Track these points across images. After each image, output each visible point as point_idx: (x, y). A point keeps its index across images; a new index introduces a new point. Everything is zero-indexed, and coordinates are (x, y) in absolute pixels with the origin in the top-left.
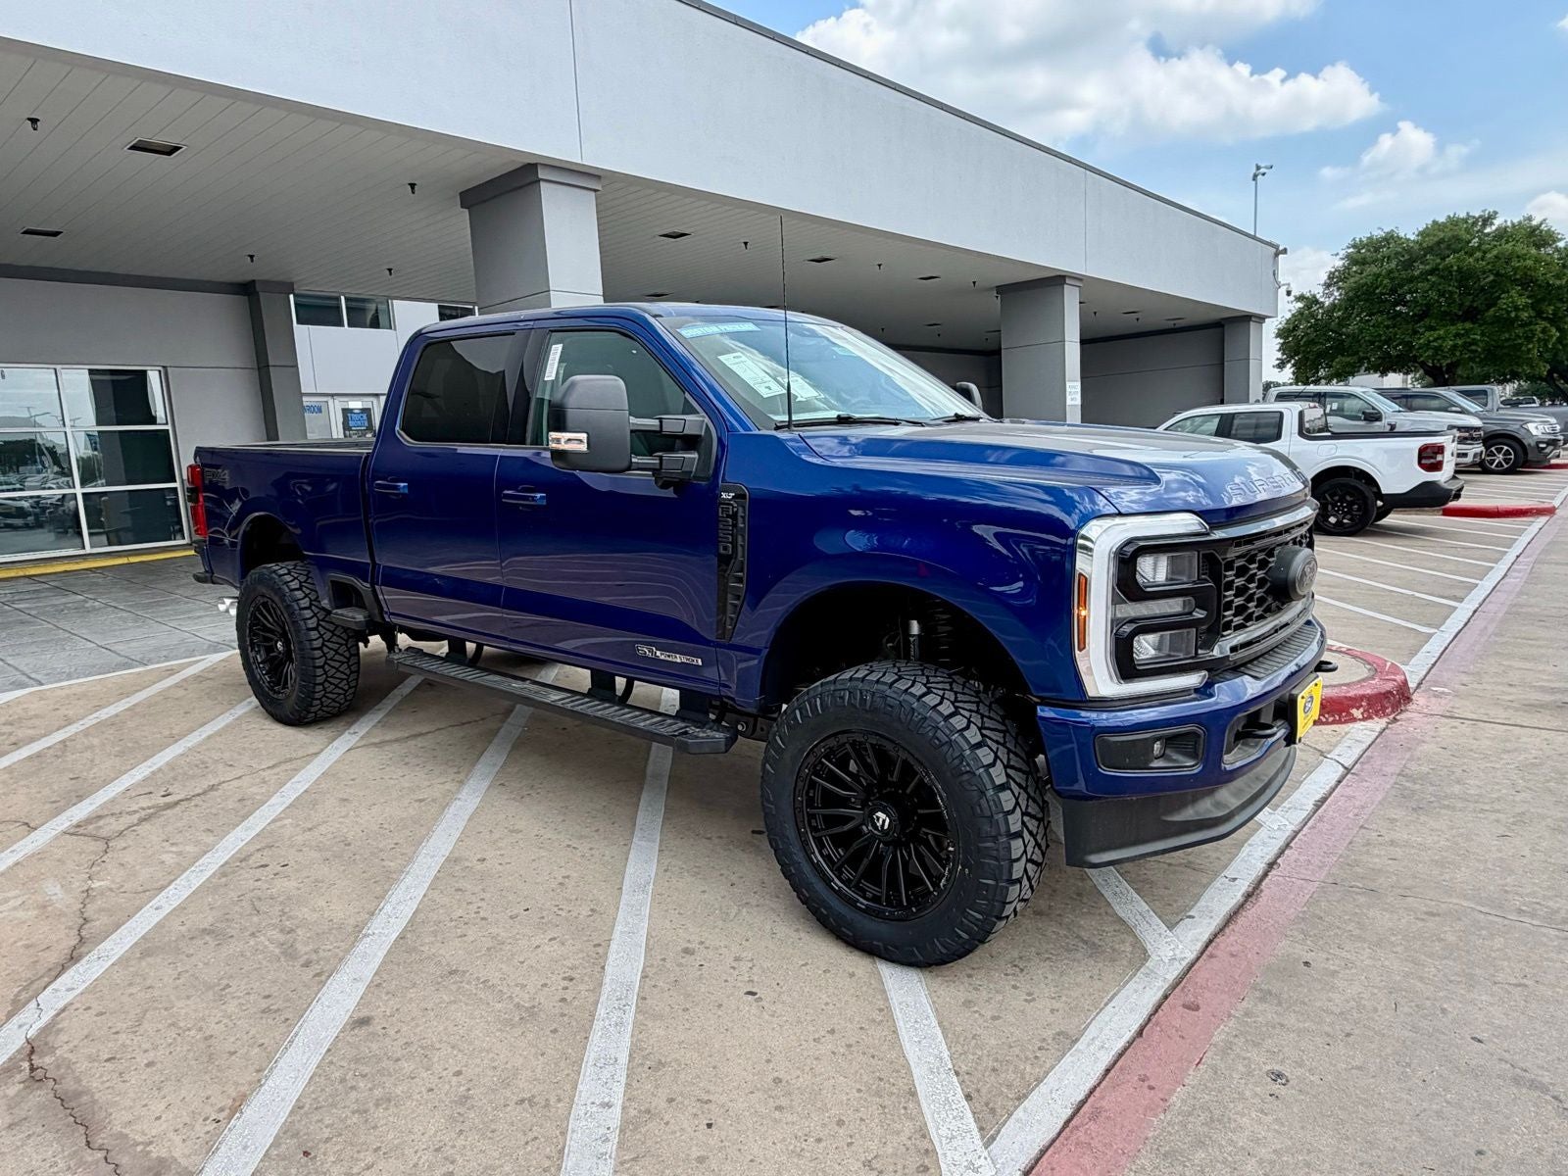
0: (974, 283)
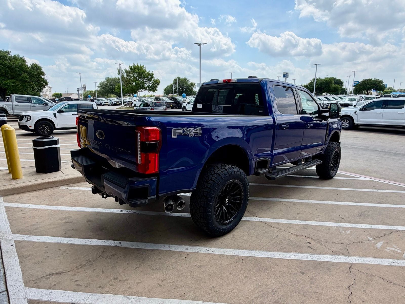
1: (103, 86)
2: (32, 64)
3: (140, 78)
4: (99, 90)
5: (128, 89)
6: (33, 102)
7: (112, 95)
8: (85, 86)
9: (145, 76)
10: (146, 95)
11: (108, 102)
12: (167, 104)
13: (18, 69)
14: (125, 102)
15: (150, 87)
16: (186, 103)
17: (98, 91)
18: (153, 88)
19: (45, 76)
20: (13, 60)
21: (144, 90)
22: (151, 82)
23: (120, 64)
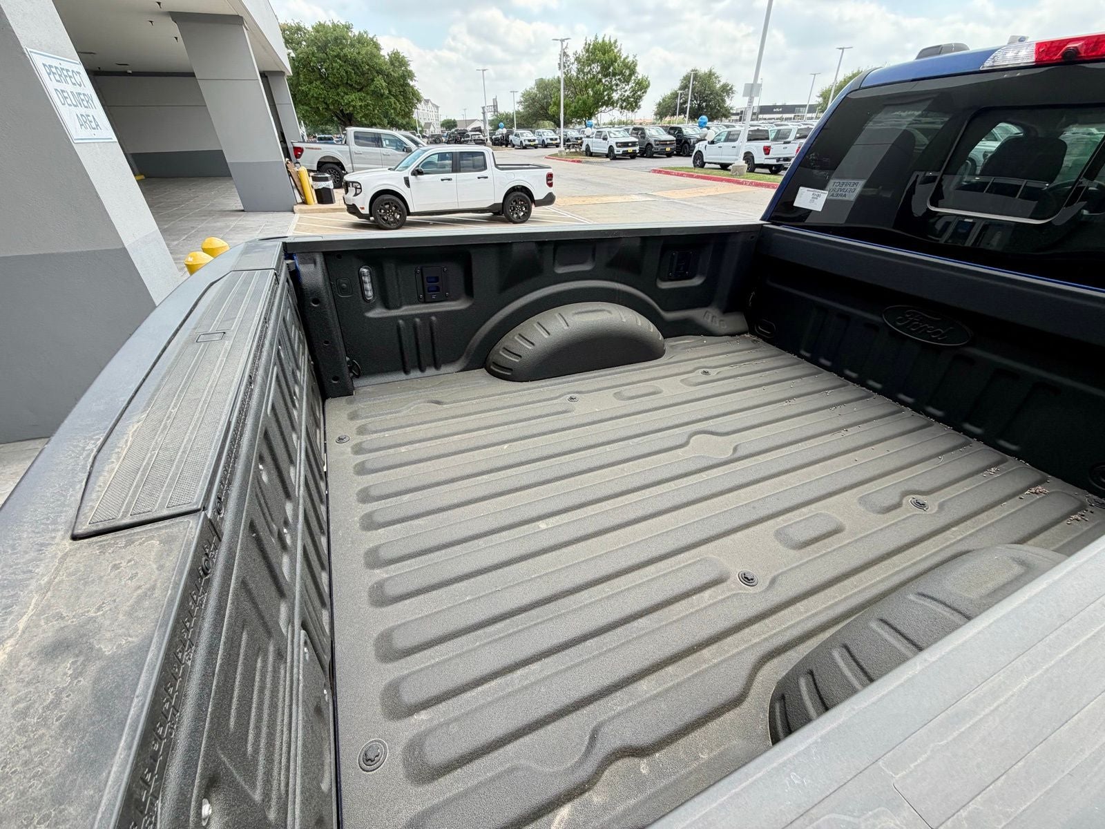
1: (530, 100)
2: (390, 53)
3: (605, 76)
4: (521, 111)
5: (575, 108)
6: (384, 145)
7: (547, 123)
8: (496, 102)
9: (617, 71)
10: (616, 121)
11: (534, 140)
12: (658, 144)
13: (367, 67)
14: (568, 140)
15: (624, 101)
16: (705, 143)
17: (518, 113)
18: (632, 104)
19: (415, 80)
20: (357, 45)
21: (611, 108)
22: (628, 85)
23: (562, 41)
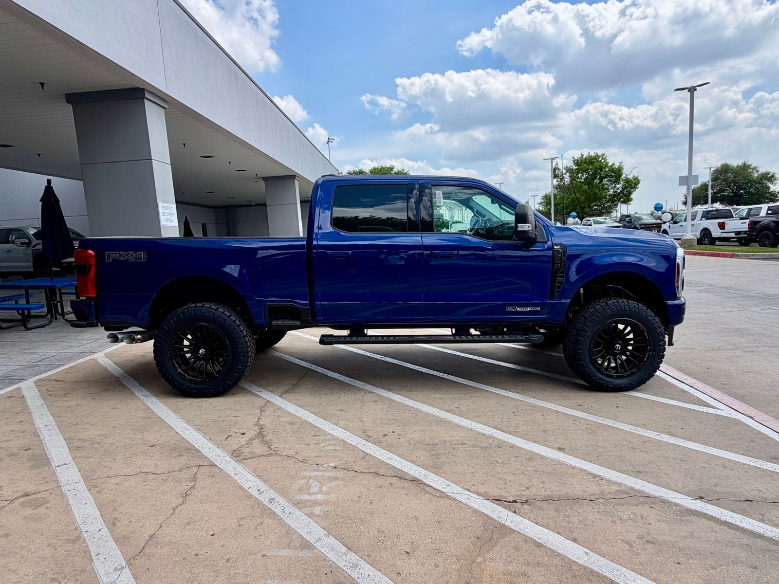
0: (257, 175)
22: (619, 184)
23: (552, 159)
